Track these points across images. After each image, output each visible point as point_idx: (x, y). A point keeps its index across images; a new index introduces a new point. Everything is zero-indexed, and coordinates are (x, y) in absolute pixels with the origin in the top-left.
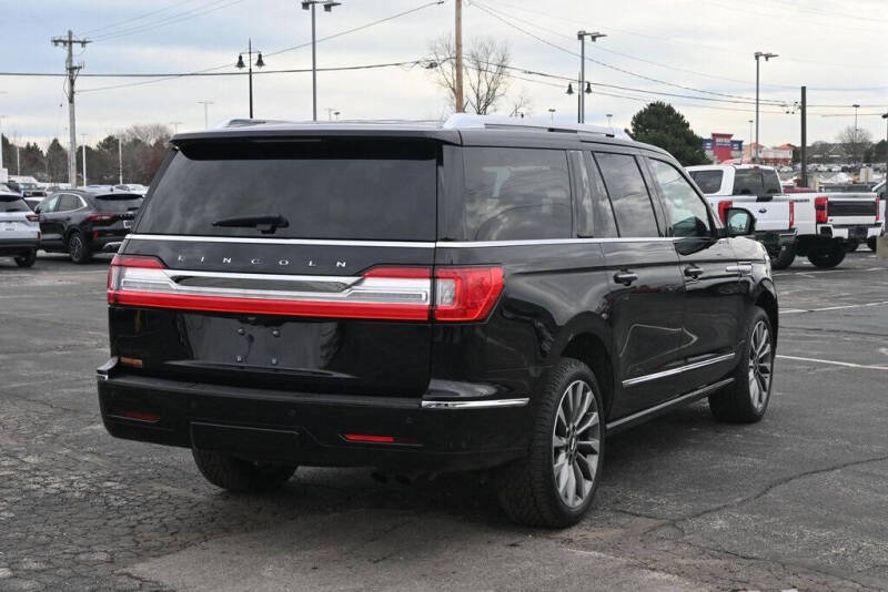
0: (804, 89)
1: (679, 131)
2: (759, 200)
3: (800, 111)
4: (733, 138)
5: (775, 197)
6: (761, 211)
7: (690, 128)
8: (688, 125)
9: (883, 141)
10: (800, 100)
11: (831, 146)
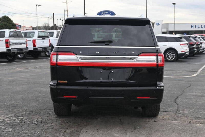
0: (54, 13)
1: (11, 22)
2: (42, 39)
3: (53, 18)
4: (19, 25)
5: (46, 38)
6: (43, 42)
7: (13, 22)
8: (12, 21)
9: (52, 26)
10: (53, 16)
11: (41, 27)
